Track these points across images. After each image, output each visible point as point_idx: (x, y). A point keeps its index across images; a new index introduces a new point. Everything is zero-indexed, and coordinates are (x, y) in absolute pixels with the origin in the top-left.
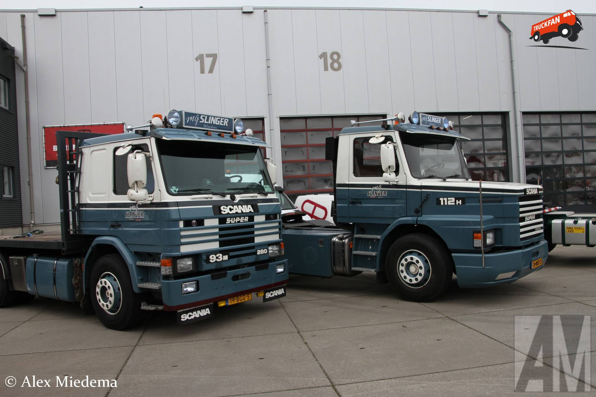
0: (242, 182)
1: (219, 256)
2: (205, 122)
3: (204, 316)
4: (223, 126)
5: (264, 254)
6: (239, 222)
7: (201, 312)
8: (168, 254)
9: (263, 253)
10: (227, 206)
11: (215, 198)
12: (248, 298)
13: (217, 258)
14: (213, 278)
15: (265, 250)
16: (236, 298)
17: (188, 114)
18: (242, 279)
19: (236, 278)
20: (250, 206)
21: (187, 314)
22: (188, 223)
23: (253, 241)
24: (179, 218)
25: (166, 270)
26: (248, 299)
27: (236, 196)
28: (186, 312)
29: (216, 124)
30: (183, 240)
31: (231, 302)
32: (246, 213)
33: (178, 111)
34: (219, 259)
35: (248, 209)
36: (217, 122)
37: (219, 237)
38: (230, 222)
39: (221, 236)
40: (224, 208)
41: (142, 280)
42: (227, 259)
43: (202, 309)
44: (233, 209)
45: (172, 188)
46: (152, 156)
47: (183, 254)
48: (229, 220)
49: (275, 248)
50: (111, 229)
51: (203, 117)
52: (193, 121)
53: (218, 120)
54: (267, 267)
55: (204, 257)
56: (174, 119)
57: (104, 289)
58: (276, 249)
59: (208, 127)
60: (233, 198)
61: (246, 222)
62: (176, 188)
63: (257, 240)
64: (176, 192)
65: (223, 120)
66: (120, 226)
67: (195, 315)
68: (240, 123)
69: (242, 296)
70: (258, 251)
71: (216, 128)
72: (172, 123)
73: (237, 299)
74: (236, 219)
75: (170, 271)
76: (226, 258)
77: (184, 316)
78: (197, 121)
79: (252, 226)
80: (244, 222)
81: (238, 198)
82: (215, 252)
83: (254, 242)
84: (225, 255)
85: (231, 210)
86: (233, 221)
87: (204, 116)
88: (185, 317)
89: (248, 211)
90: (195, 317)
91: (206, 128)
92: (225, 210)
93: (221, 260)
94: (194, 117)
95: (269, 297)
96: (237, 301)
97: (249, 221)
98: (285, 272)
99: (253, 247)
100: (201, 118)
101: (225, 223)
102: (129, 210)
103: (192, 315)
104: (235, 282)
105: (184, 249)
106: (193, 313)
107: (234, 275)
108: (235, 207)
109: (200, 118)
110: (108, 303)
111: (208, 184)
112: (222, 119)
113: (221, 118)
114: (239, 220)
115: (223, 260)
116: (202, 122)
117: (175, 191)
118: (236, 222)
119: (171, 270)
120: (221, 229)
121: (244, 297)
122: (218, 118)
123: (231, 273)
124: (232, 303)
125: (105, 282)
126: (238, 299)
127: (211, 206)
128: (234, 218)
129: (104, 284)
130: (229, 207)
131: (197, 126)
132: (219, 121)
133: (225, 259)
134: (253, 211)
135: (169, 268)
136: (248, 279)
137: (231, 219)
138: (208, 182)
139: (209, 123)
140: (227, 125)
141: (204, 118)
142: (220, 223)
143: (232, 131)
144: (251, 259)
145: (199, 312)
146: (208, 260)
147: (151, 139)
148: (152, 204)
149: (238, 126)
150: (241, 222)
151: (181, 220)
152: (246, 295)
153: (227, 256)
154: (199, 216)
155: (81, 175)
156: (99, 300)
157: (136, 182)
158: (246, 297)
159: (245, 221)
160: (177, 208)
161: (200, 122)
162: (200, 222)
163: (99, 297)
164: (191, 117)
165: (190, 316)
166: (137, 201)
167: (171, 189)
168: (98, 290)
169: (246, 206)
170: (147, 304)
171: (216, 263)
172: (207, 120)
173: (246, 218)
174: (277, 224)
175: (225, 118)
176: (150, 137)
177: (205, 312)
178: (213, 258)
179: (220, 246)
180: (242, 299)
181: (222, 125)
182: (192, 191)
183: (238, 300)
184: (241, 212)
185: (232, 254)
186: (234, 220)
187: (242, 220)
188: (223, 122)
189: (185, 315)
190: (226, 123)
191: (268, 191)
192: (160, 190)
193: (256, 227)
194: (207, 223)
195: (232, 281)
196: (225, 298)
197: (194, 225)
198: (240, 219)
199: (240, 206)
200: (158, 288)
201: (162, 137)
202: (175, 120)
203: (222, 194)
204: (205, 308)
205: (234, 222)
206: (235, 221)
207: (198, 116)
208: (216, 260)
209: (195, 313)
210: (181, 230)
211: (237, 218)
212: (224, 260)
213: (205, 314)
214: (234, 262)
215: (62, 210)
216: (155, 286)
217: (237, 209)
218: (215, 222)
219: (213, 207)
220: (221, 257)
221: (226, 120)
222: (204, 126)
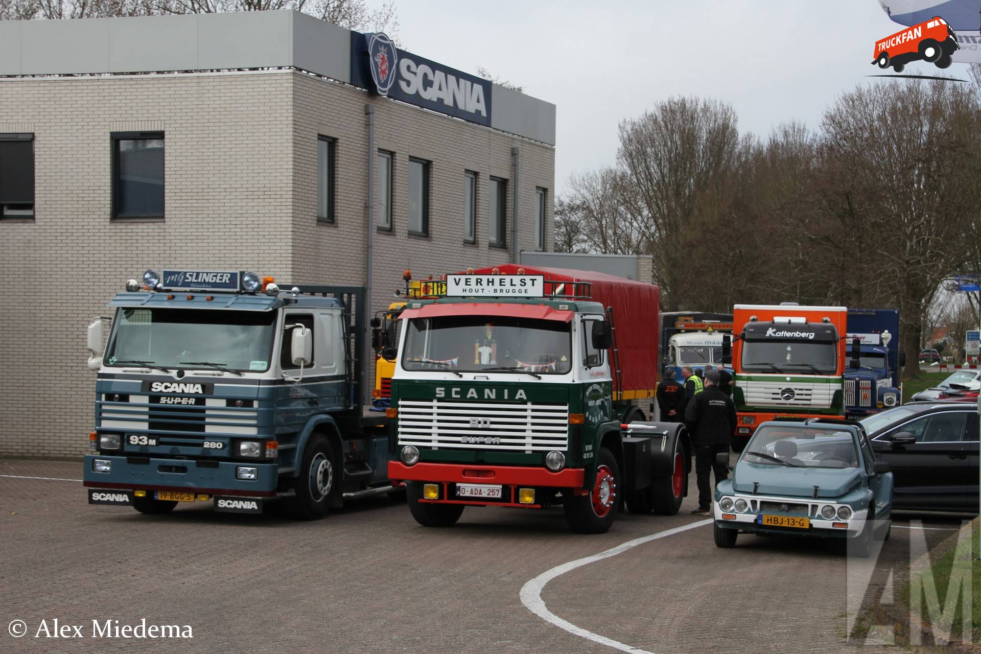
1: (143, 439)
2: (193, 281)
4: (222, 283)
5: (216, 448)
6: (180, 403)
7: (117, 496)
9: (214, 447)
10: (162, 383)
12: (189, 498)
13: (140, 440)
14: (129, 461)
15: (218, 443)
16: (169, 493)
17: (168, 274)
19: (164, 468)
20: (199, 386)
21: (99, 494)
22: (110, 397)
23: (203, 430)
27: (185, 371)
28: (99, 492)
29: (211, 281)
30: (104, 415)
31: (160, 497)
32: (189, 394)
34: (143, 442)
36: (212, 279)
37: (149, 418)
38: (166, 403)
39: (151, 416)
40: (157, 385)
42: (155, 444)
43: (119, 494)
44: (170, 387)
45: (111, 359)
47: (104, 429)
48: (164, 399)
52: (174, 281)
53: (214, 276)
54: (217, 466)
55: (126, 436)
58: (256, 447)
59: (198, 286)
60: (181, 374)
62: (114, 359)
63: (209, 430)
64: (113, 363)
65: (222, 276)
67: (109, 497)
69: (179, 494)
70: (205, 443)
71: (210, 286)
74: (175, 399)
76: (153, 442)
77: (96, 495)
78: (181, 280)
79: (203, 411)
80: (188, 404)
81: (188, 374)
82: (139, 433)
84: (152, 439)
85: (166, 387)
86: (170, 401)
87: (192, 274)
88: (97, 497)
89: (193, 391)
90: (108, 500)
91: (194, 287)
92: (158, 387)
93: (146, 443)
94: (176, 275)
95: (224, 506)
97: (196, 403)
98: (259, 480)
99: (203, 437)
100: (188, 276)
101: (159, 402)
103: (105, 497)
104: (164, 473)
105: (106, 425)
106: (107, 495)
107: (161, 464)
108: (176, 385)
112: (219, 275)
113: (218, 273)
114: (179, 401)
115: (148, 444)
116: (189, 280)
119: (95, 444)
120: (151, 409)
121: (181, 495)
122: (212, 274)
123: (155, 461)
124: (163, 498)
127: (141, 381)
128: (172, 398)
130: (165, 384)
131: (182, 286)
132: (214, 278)
133: (151, 444)
135: (94, 442)
136: (183, 474)
137: (167, 399)
139: (199, 281)
140: (228, 282)
141: (191, 276)
142: (149, 402)
144: (196, 451)
145: (114, 495)
146: (129, 441)
150: (183, 403)
151: (102, 393)
153: (154, 441)
154: (124, 390)
158: (185, 496)
159: (190, 403)
161: (185, 281)
162: (124, 398)
164: (172, 276)
165: (103, 497)
169: (192, 385)
171: (139, 447)
172: (197, 278)
173: (191, 399)
174: (252, 414)
175: (223, 273)
177: (122, 498)
178: (134, 440)
179: (150, 427)
180: (178, 497)
181: (221, 281)
183: (172, 497)
184: (181, 392)
185: (162, 439)
186: (172, 400)
187: (184, 401)
188: (222, 278)
190: (226, 279)
191: (255, 368)
193: (208, 412)
194: (133, 399)
195: (158, 471)
196: (145, 488)
197: (116, 400)
198: (182, 399)
199: (182, 385)
204: (123, 493)
206: (174, 402)
207: (182, 274)
208: (138, 443)
209: (109, 495)
210: (102, 404)
213: (121, 500)
214: (166, 450)
217: (178, 388)
218: (145, 400)
219: (142, 383)
220: (145, 440)
221: (225, 275)
222: (192, 285)
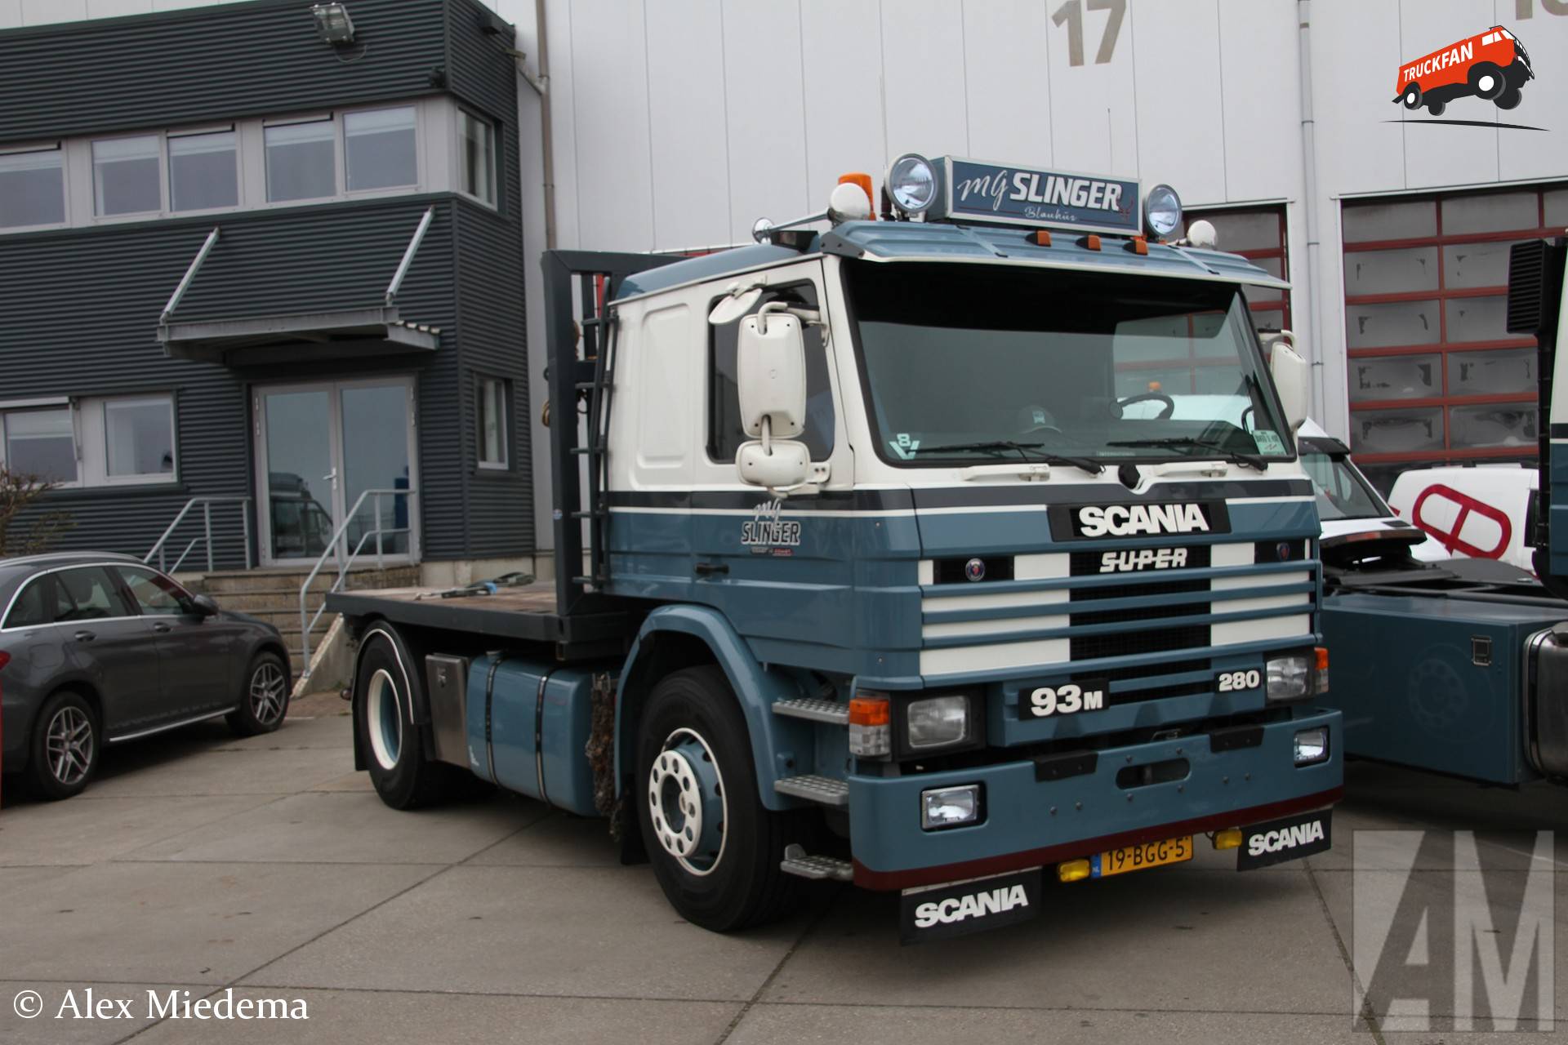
0: (1175, 416)
1: (1069, 693)
2: (1030, 199)
3: (1003, 914)
4: (1101, 210)
5: (1247, 688)
6: (1150, 567)
7: (991, 895)
8: (878, 679)
9: (1242, 686)
10: (1104, 509)
11: (1060, 477)
12: (1180, 851)
13: (1061, 700)
14: (1043, 774)
15: (1250, 673)
16: (1130, 851)
17: (965, 171)
18: (1155, 780)
19: (1131, 776)
20: (1193, 509)
21: (938, 904)
22: (951, 570)
23: (1206, 640)
24: (918, 548)
25: (866, 739)
26: (1178, 856)
27: (1140, 468)
28: (936, 897)
29: (1075, 203)
30: (931, 632)
31: (1109, 866)
32: (1178, 534)
33: (929, 158)
34: (1069, 704)
35: (1186, 519)
36: (1079, 197)
37: (1072, 624)
38: (1117, 570)
39: (1076, 619)
40: (1092, 515)
41: (790, 764)
42: (1100, 706)
43: (996, 889)
44: (1127, 520)
45: (897, 441)
46: (827, 323)
47: (930, 682)
48: (1109, 559)
49: (1293, 668)
50: (699, 582)
51: (1023, 180)
52: (983, 194)
53: (1082, 188)
54: (1256, 739)
55: (1011, 697)
56: (913, 189)
57: (672, 789)
58: (1297, 671)
59: (1044, 215)
60: (1129, 477)
61: (1178, 567)
62: (912, 440)
63: (1222, 637)
64: (912, 455)
65: (1101, 190)
66: (725, 571)
67: (968, 907)
68: (1165, 199)
69: (1157, 845)
70: (1222, 678)
71: (1073, 218)
72: (907, 202)
73: (1136, 856)
74: (1137, 556)
75: (881, 742)
76: (1095, 700)
77: (927, 910)
78: (1001, 194)
79: (1204, 584)
80: (1170, 567)
81: (1150, 476)
82: (1052, 678)
83: (1207, 642)
84: (1093, 690)
85: (1118, 521)
86: (1127, 562)
87: (1027, 176)
88: (929, 915)
89: (1186, 526)
90: (969, 917)
91: (1035, 219)
92: (1097, 522)
93: (1076, 706)
94: (988, 178)
95: (1260, 851)
96: (1136, 864)
97: (1190, 563)
98: (1330, 759)
99: (1204, 663)
101: (1098, 572)
102: (752, 518)
103: (957, 909)
104: (1129, 791)
105: (936, 666)
106: (960, 901)
107: (1124, 764)
108: (1138, 510)
109: (1010, 183)
110: (683, 836)
111: (1040, 424)
112: (1095, 185)
113: (1091, 180)
114: (1149, 561)
115: (1082, 710)
116: (1021, 197)
117: (907, 451)
118: (1140, 567)
119: (885, 739)
120: (1077, 594)
121: (1164, 848)
122: (1079, 183)
123: (1112, 758)
124: (1116, 870)
125: (674, 763)
126: (1140, 855)
127: (1043, 508)
128: (1133, 554)
129: (670, 770)
130: (1113, 510)
131: (1001, 212)
132: (1084, 194)
133: (1093, 707)
134: (1205, 527)
135: (878, 733)
136: (1178, 783)
137: (1118, 557)
138: (1040, 419)
139: (1047, 200)
140: (1115, 208)
141: (1026, 182)
142: (1074, 571)
143: (1137, 229)
144: (1196, 707)
145: (983, 897)
146: (1024, 708)
147: (824, 261)
148: (827, 498)
149: (1160, 211)
150: (1157, 566)
151: (923, 558)
152: (1173, 843)
153: (1099, 695)
154: (994, 542)
155: (614, 395)
156: (658, 820)
157: (768, 418)
158: (1171, 848)
159: (1174, 564)
160: (910, 513)
161: (1013, 196)
162: (999, 567)
163: (657, 811)
164: (978, 180)
165: (949, 911)
166: (770, 487)
167: (893, 444)
168: (655, 787)
169: (1179, 508)
170: (804, 854)
171: (1055, 720)
172: (1040, 191)
173: (1177, 551)
174: (1302, 578)
175: (1106, 182)
176: (820, 254)
177: (1009, 899)
178: (1044, 701)
179: (1075, 655)
180: (1153, 855)
181: (1098, 206)
182: (973, 449)
183: (1138, 859)
184: (1157, 530)
185: (1117, 686)
186: (1132, 560)
187: (1161, 559)
188: (1100, 195)
189: (932, 906)
191: (1269, 450)
192: (851, 447)
193: (1217, 586)
194: (1026, 568)
195: (1116, 787)
196: (1087, 850)
197: (972, 577)
198: (1155, 555)
199: (1155, 510)
200: (837, 802)
201: (862, 254)
202: (919, 190)
203: (1087, 463)
204: (1008, 883)
205: (1130, 567)
206: (1136, 565)
207: (1003, 177)
208: (1056, 710)
209: (968, 899)
210: (924, 595)
211: (1143, 553)
212: (1087, 707)
213: (1008, 905)
214: (1125, 717)
215: (557, 511)
216: (829, 795)
217: (1147, 520)
218: (1058, 566)
219: (1049, 511)
220: (1076, 698)
221: (1110, 187)
222: (1029, 210)
